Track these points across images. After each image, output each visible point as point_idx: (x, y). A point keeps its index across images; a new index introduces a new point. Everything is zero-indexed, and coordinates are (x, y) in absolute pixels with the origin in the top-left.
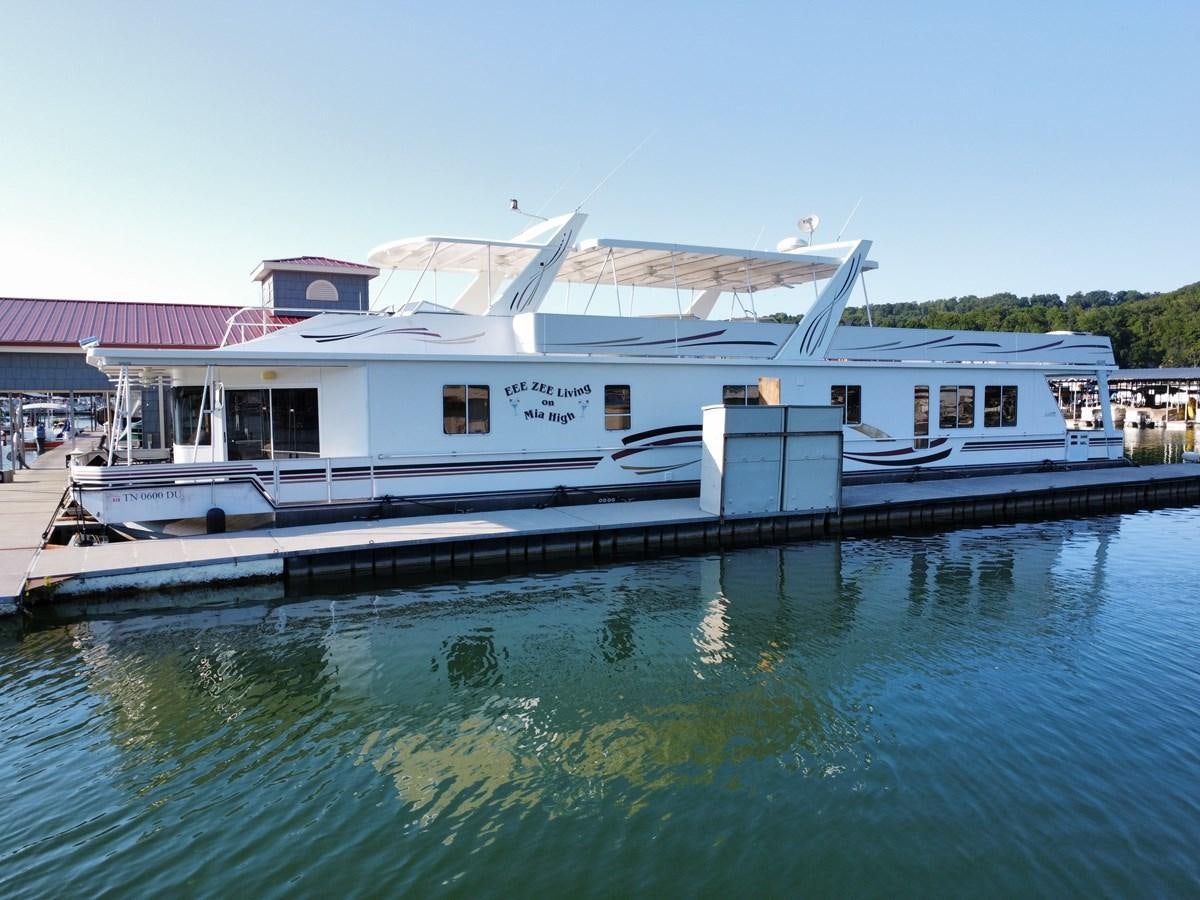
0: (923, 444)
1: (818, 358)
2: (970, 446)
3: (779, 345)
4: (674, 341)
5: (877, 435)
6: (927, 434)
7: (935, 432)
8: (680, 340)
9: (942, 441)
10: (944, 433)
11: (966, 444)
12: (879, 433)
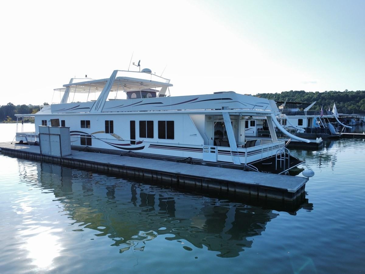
0: (133, 143)
1: (99, 112)
2: (152, 146)
3: (91, 108)
4: (70, 109)
5: (119, 138)
6: (135, 139)
7: (138, 138)
8: (71, 108)
9: (140, 142)
10: (141, 139)
11: (150, 145)
12: (119, 137)
